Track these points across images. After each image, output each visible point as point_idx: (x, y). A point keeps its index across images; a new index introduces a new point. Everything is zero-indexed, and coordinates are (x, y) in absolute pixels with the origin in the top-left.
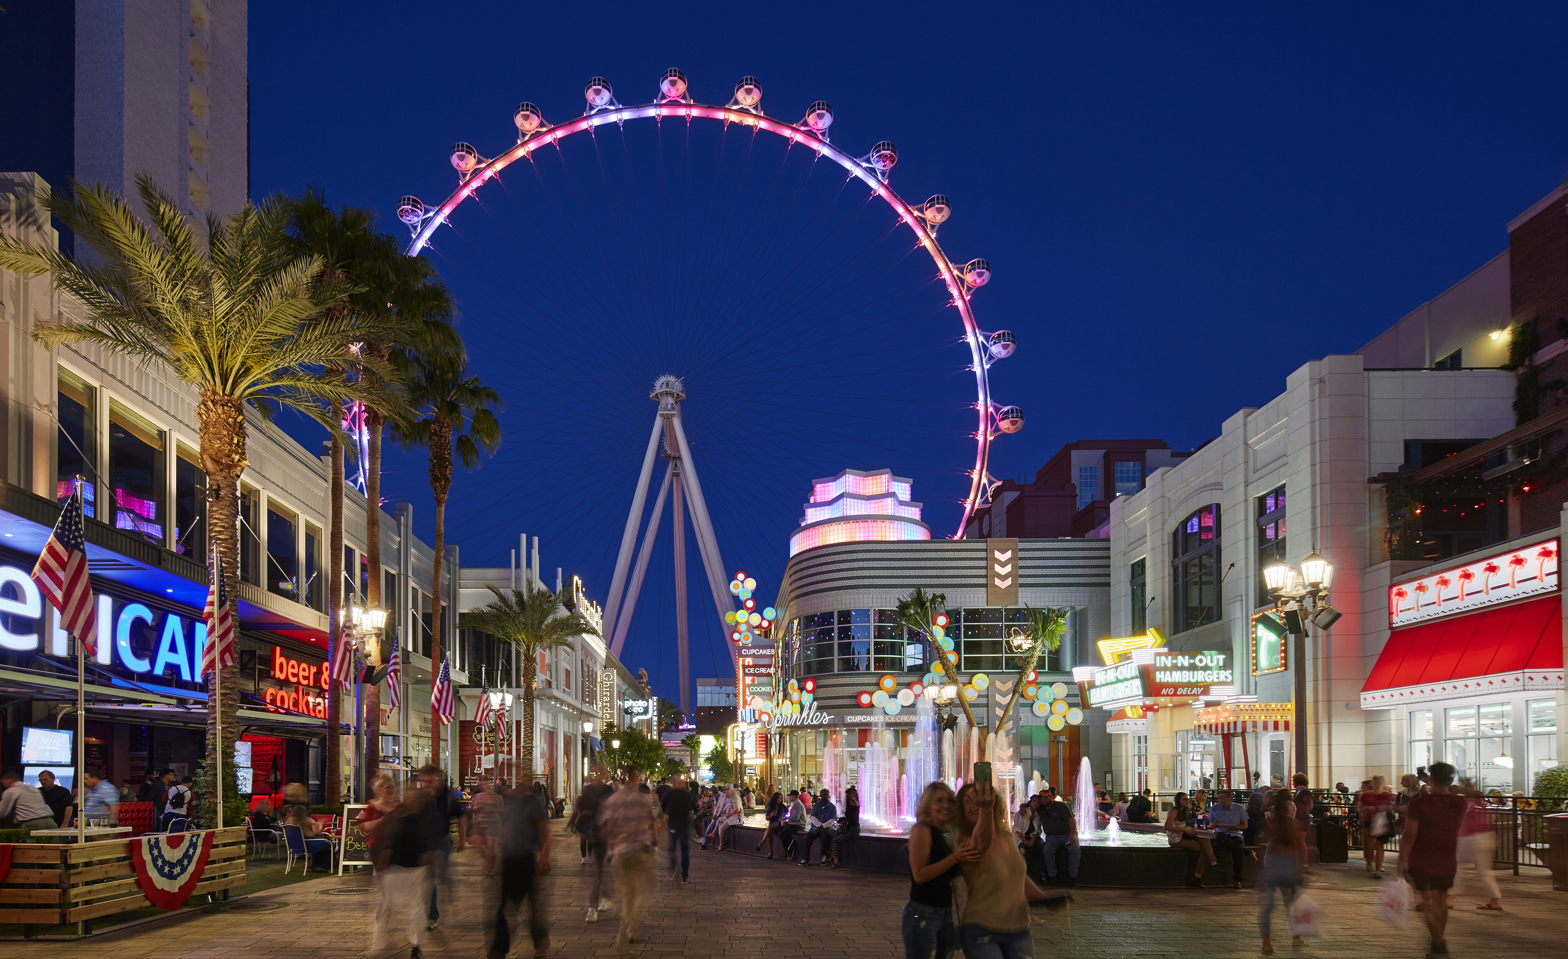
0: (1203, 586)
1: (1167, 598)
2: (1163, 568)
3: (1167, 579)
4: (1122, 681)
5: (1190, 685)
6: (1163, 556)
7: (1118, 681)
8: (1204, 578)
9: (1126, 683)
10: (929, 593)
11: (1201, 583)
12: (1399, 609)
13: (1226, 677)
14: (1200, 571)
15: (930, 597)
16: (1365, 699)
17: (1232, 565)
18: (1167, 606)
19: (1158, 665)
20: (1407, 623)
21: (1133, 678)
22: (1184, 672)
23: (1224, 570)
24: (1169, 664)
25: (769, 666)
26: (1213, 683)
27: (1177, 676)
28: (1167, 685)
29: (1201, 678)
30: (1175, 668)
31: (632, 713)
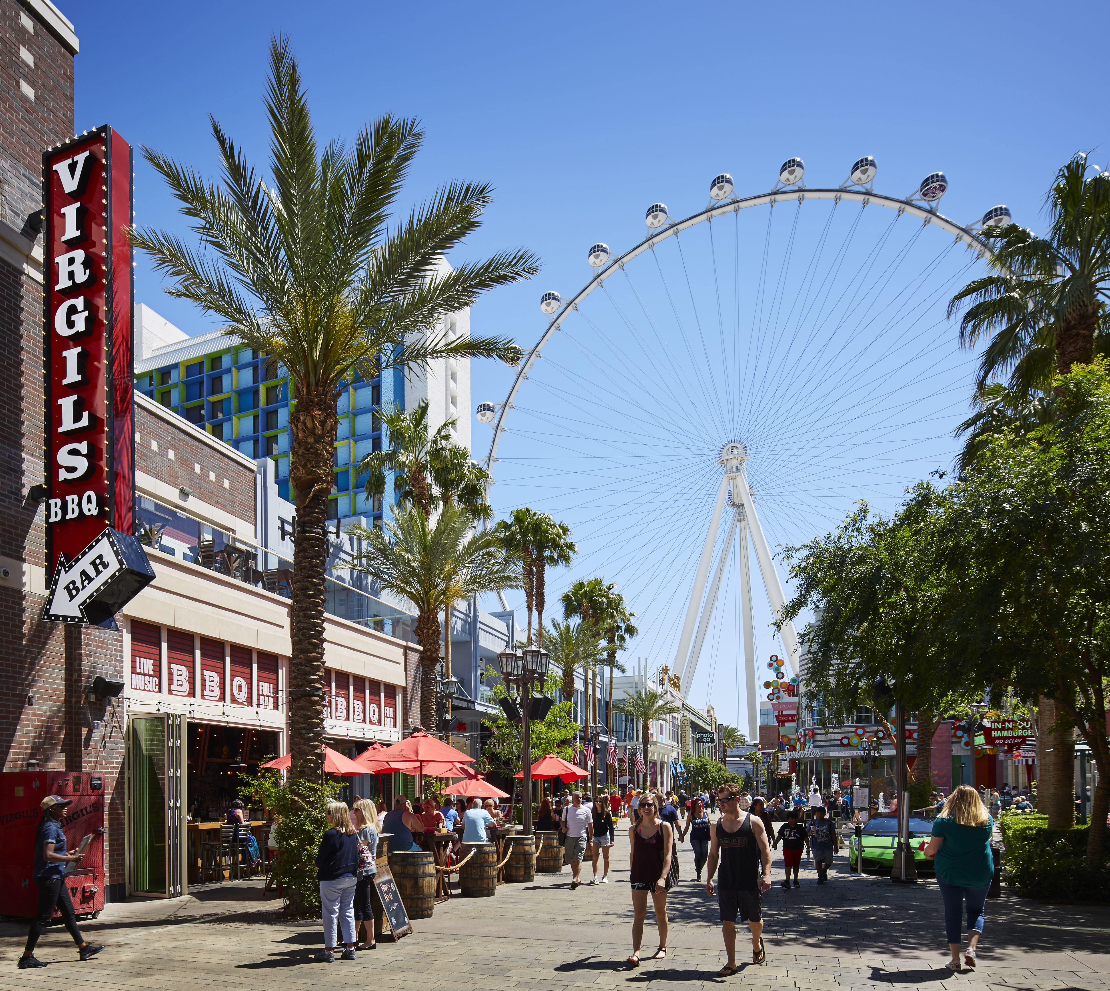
5: (1013, 738)
22: (1009, 731)
24: (1000, 727)
25: (794, 715)
26: (1028, 736)
27: (1005, 733)
28: (999, 738)
29: (1020, 734)
30: (1003, 729)
31: (703, 742)
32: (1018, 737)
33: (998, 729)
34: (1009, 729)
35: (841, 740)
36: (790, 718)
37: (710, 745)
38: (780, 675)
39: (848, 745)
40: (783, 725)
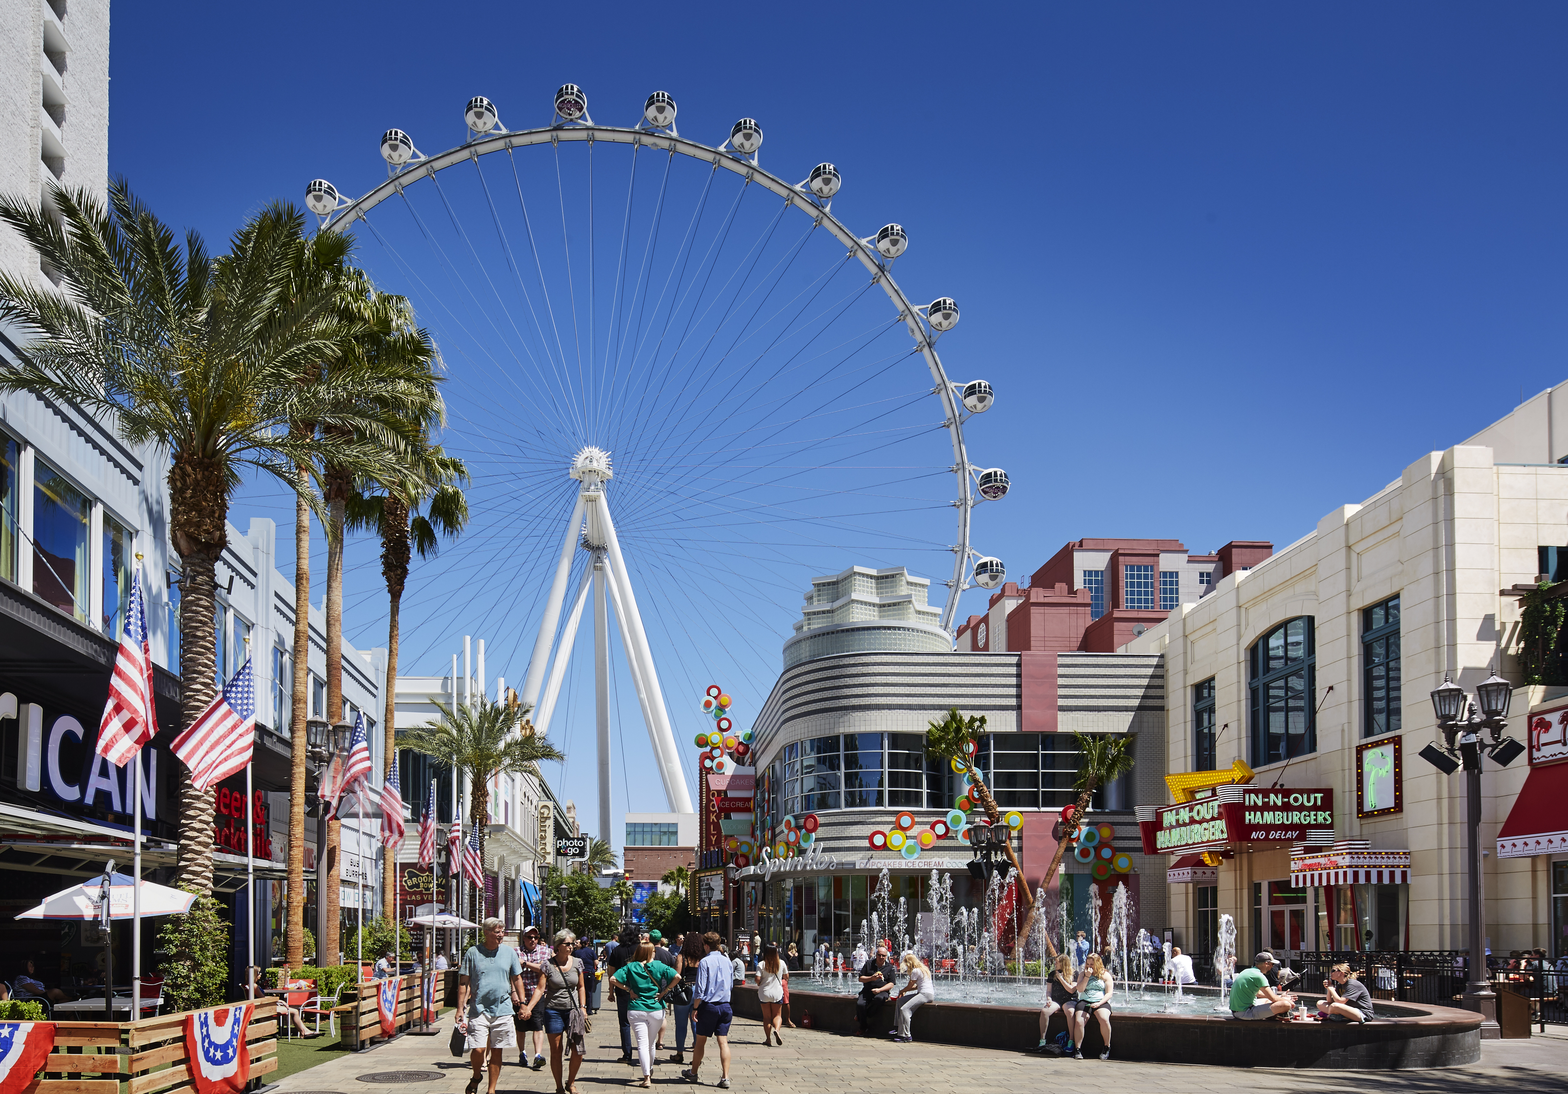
0: (1290, 714)
1: (1244, 726)
2: (1239, 690)
3: (1243, 703)
4: (1200, 822)
5: (1283, 827)
6: (1239, 676)
7: (1193, 821)
8: (1291, 703)
9: (1205, 825)
10: (966, 716)
11: (1287, 710)
12: (1541, 742)
13: (1325, 819)
14: (1286, 694)
15: (966, 719)
16: (1503, 846)
17: (1331, 688)
18: (1244, 734)
19: (1247, 803)
20: (1551, 758)
21: (1213, 819)
22: (1277, 813)
23: (1320, 695)
24: (1260, 803)
25: (748, 800)
26: (1310, 826)
27: (1269, 817)
28: (1257, 827)
29: (1296, 820)
30: (1266, 807)
31: (566, 855)
32: (1292, 827)
33: (1255, 808)
34: (1275, 808)
35: (871, 838)
36: (740, 804)
37: (578, 859)
38: (724, 724)
39: (884, 847)
40: (728, 817)
